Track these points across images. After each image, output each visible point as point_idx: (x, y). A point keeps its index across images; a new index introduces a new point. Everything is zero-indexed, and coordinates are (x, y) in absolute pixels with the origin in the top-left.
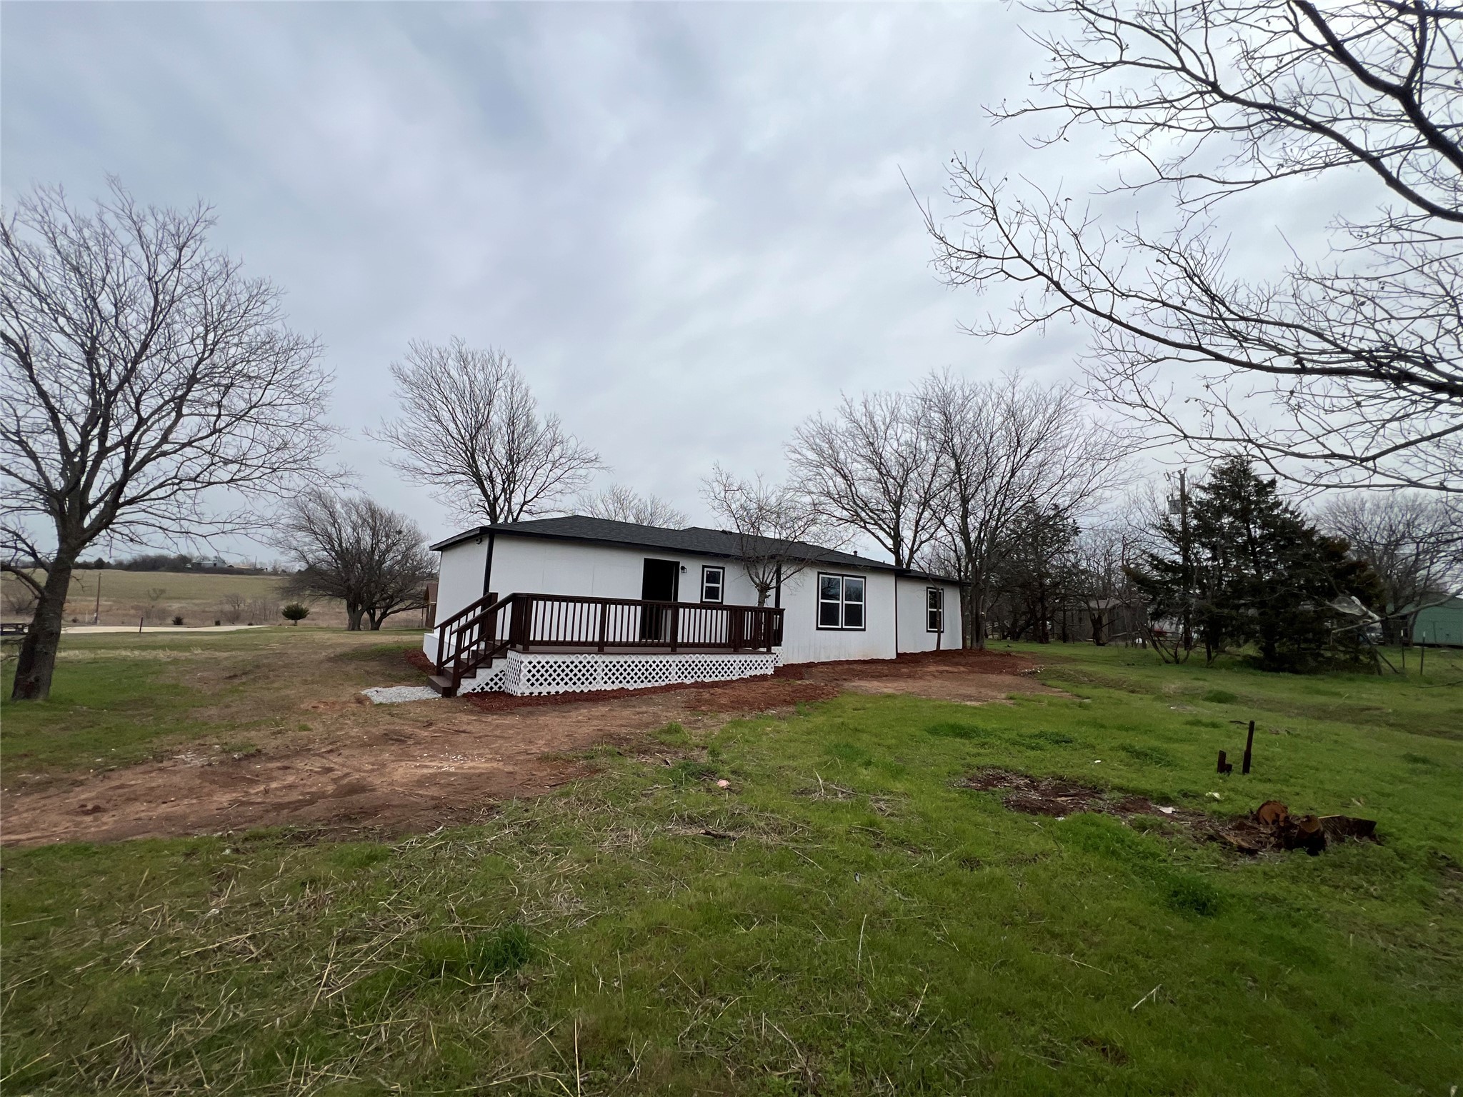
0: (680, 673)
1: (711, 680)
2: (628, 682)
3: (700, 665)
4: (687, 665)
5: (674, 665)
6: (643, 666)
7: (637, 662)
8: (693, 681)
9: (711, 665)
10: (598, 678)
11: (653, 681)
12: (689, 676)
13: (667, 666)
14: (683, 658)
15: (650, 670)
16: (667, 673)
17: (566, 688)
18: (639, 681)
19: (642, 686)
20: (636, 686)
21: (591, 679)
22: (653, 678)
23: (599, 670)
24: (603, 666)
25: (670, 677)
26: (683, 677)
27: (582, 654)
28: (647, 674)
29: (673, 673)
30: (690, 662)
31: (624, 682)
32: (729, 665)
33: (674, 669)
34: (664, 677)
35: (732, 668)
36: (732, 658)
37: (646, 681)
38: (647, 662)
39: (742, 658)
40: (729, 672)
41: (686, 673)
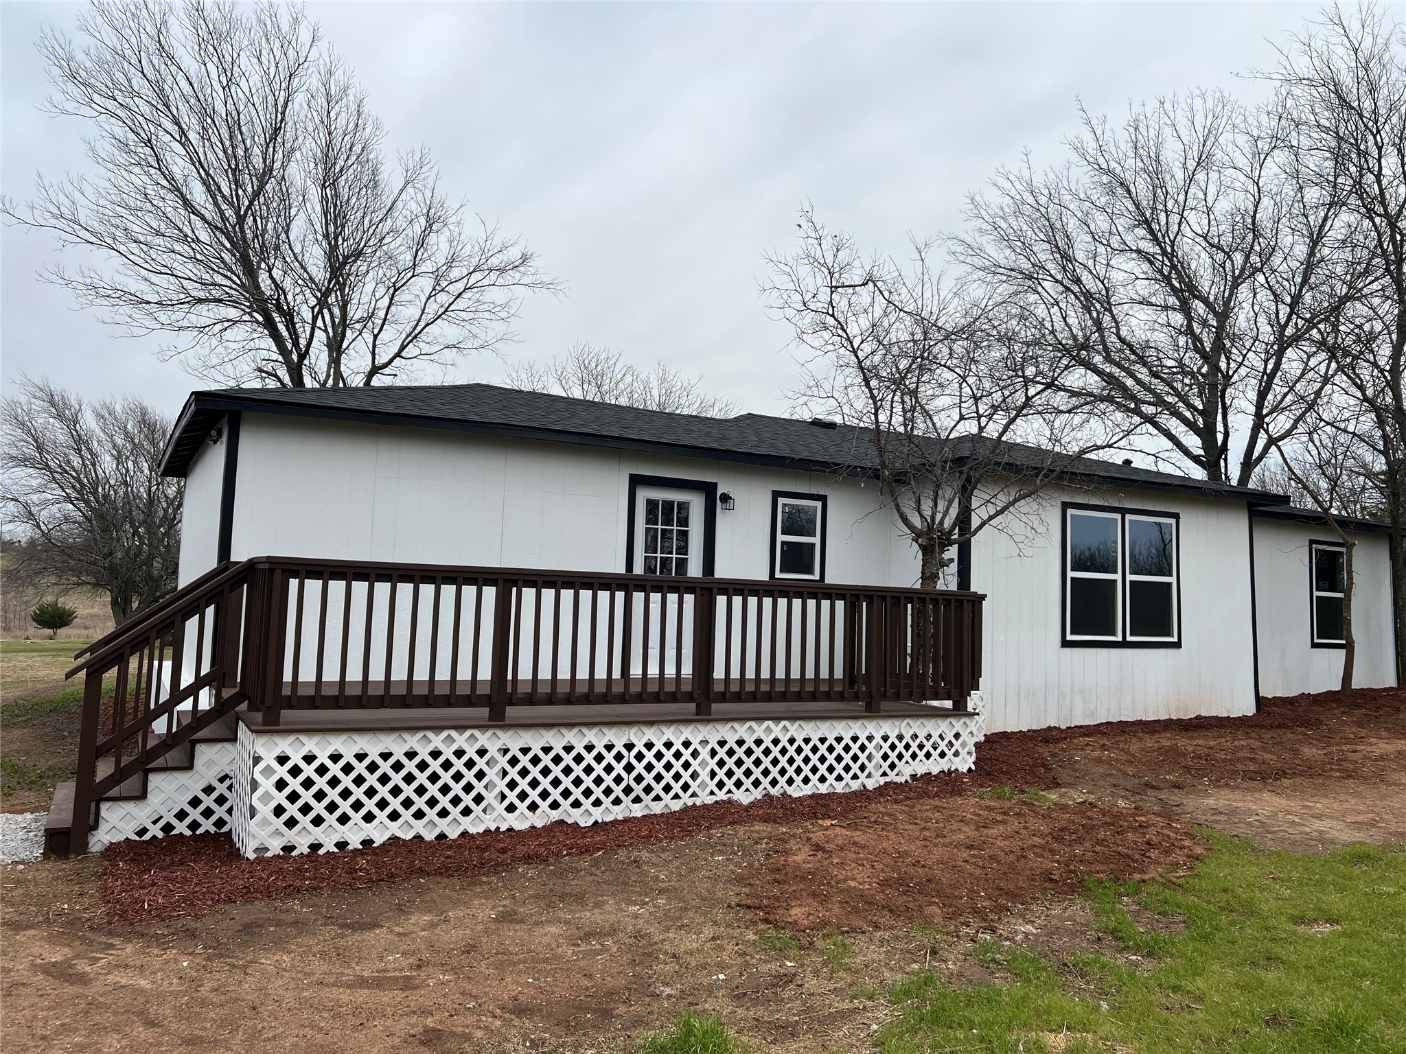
0: (721, 774)
1: (808, 790)
2: (576, 804)
3: (775, 752)
4: (740, 752)
5: (704, 753)
6: (619, 757)
7: (600, 748)
8: (757, 794)
9: (807, 750)
10: (490, 797)
11: (647, 799)
12: (748, 783)
13: (687, 754)
14: (730, 733)
15: (639, 768)
16: (686, 776)
17: (395, 829)
18: (607, 802)
19: (618, 813)
20: (598, 814)
21: (467, 800)
22: (648, 789)
23: (492, 774)
24: (503, 762)
25: (694, 786)
26: (730, 784)
27: (437, 729)
28: (629, 779)
29: (704, 775)
30: (750, 743)
31: (566, 804)
32: (855, 748)
33: (704, 765)
34: (676, 788)
35: (863, 758)
36: (863, 727)
37: (627, 800)
38: (629, 747)
39: (890, 728)
40: (855, 768)
41: (739, 773)
